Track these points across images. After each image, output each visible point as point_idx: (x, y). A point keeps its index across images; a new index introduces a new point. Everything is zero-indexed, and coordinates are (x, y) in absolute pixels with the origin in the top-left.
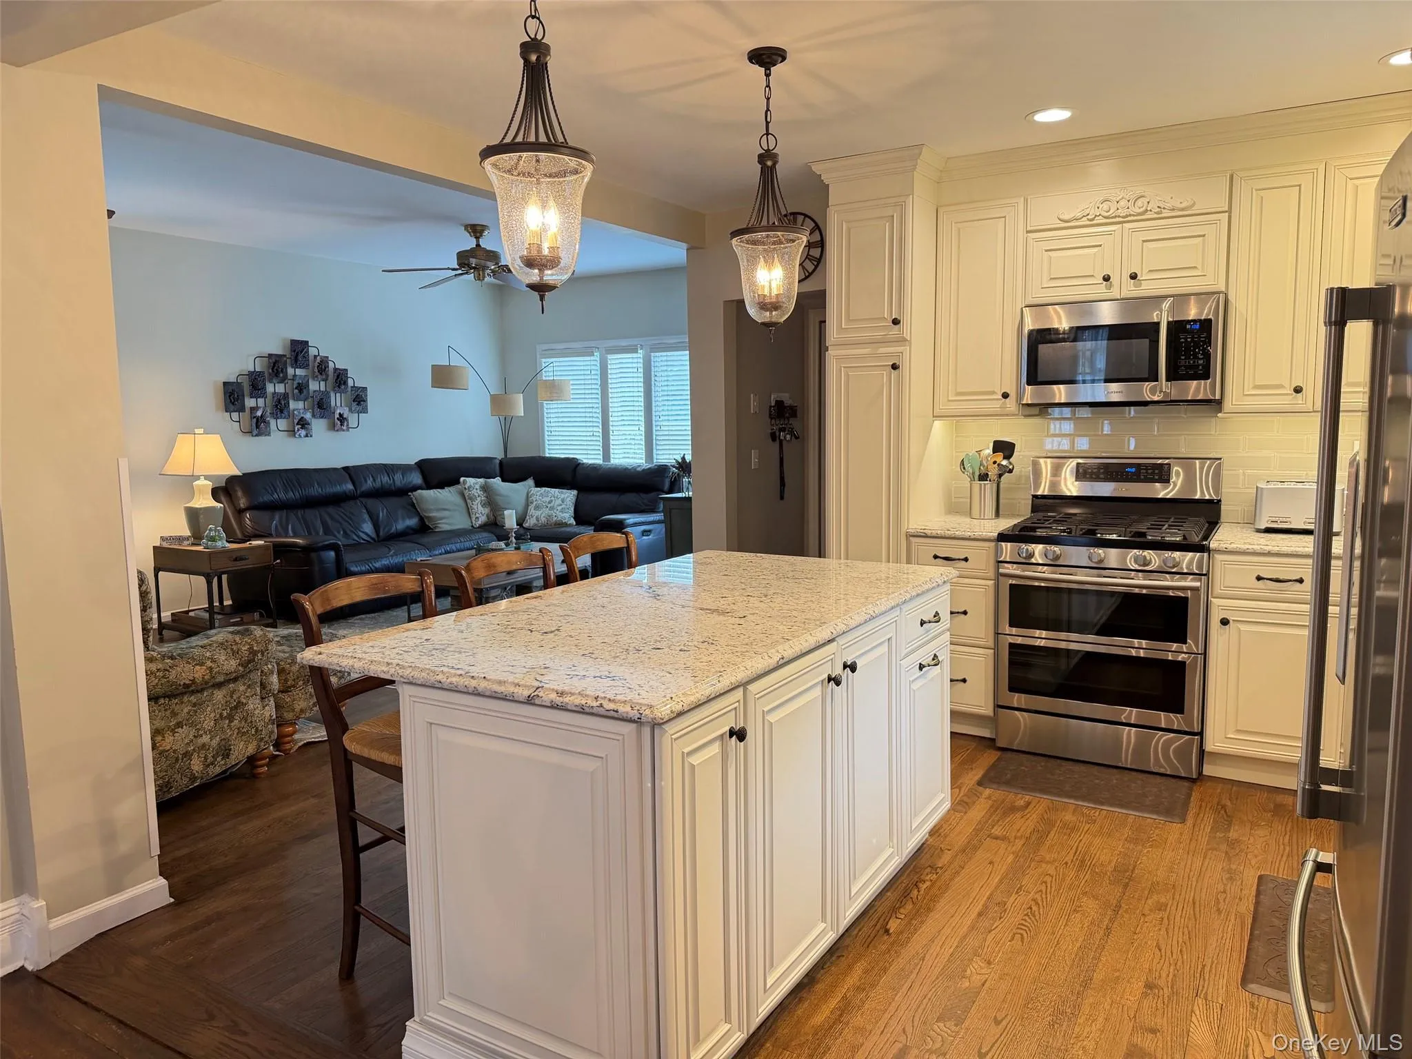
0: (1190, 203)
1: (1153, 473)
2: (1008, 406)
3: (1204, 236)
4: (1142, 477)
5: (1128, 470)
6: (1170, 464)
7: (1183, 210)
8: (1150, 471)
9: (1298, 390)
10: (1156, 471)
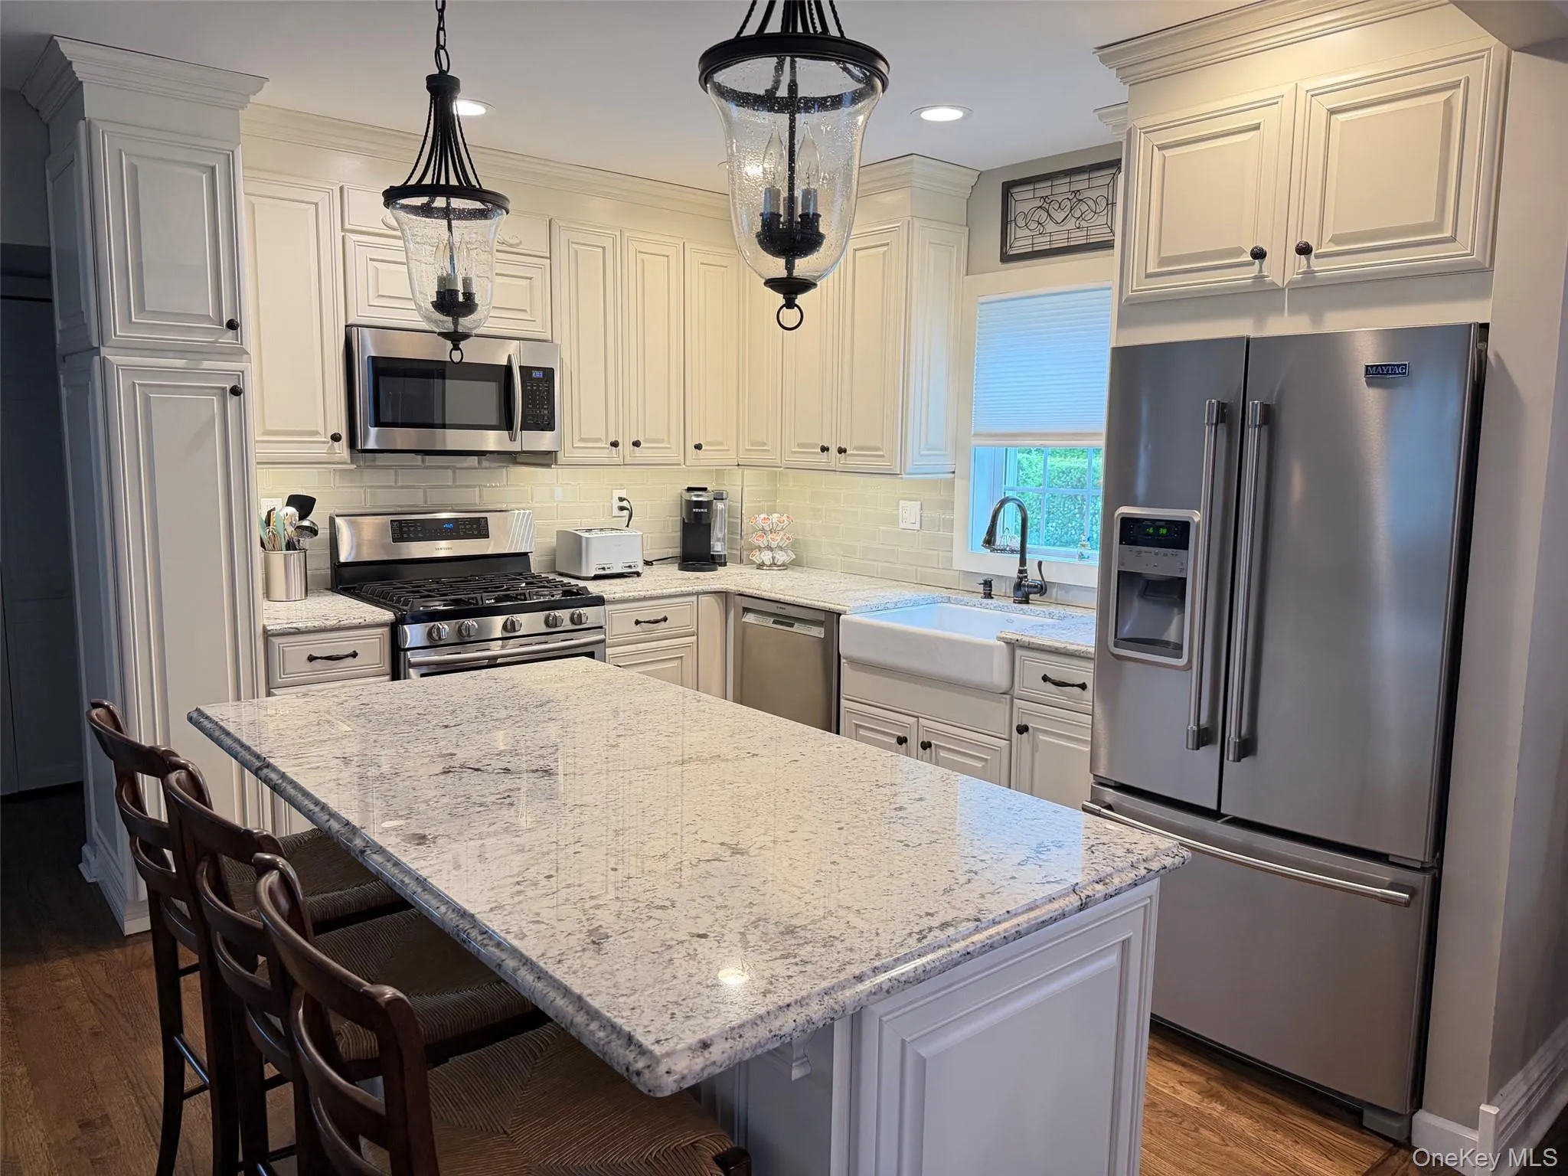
0: (517, 241)
1: (471, 529)
2: (338, 451)
3: (531, 279)
4: (462, 533)
5: (446, 526)
6: (486, 518)
7: (511, 246)
8: (467, 527)
9: (615, 444)
10: (475, 526)
